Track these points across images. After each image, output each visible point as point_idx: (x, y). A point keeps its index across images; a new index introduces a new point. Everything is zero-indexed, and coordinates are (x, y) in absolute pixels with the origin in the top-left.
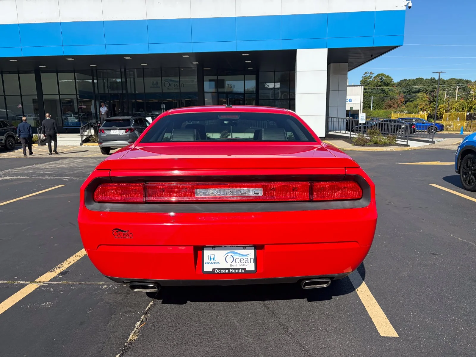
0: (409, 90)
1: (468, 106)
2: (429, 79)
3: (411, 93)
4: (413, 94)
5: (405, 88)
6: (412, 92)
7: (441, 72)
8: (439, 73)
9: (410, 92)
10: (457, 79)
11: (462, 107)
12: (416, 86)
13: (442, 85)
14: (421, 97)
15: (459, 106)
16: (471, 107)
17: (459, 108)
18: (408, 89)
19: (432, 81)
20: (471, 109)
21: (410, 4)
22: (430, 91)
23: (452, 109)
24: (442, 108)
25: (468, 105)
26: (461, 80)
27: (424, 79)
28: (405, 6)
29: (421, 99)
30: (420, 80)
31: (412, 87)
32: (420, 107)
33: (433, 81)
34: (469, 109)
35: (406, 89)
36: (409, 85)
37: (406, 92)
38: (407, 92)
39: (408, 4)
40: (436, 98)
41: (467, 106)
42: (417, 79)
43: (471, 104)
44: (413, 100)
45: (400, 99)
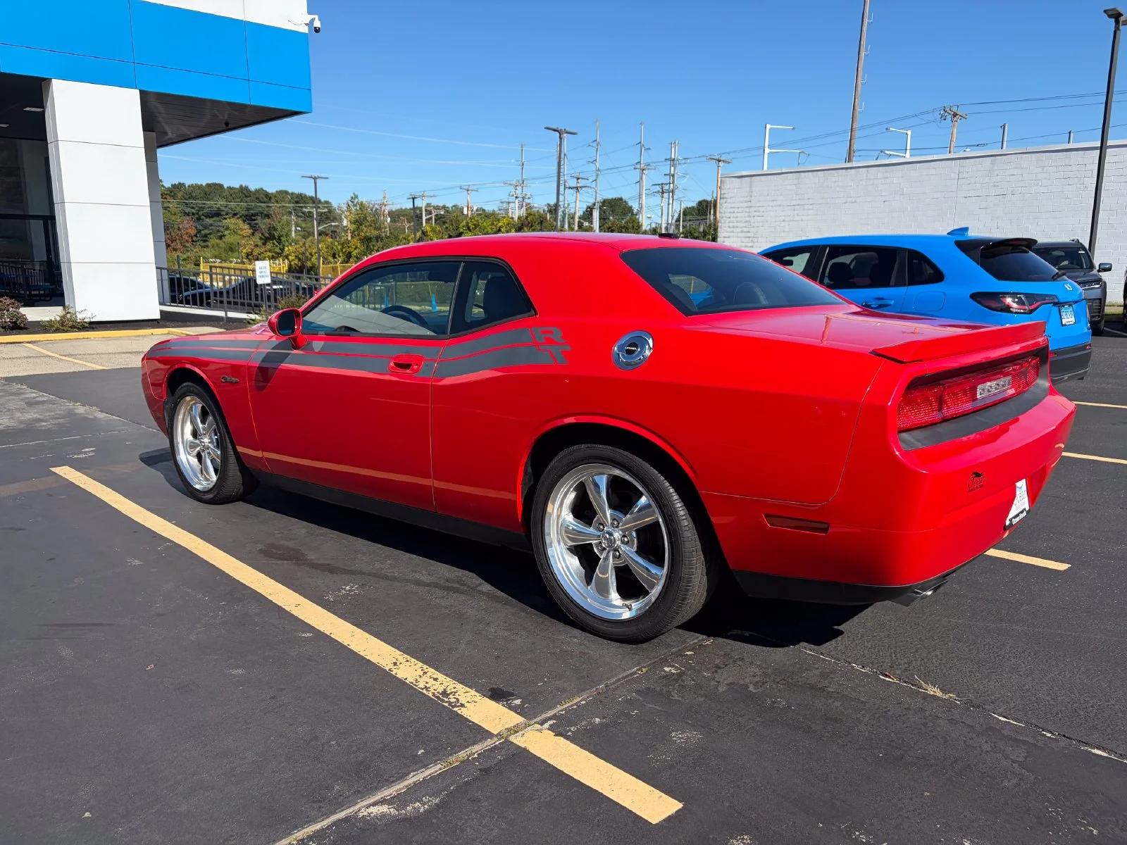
0: (196, 209)
1: (344, 250)
2: (235, 189)
3: (202, 217)
4: (208, 220)
5: (186, 204)
6: (203, 215)
7: (319, 177)
8: (315, 179)
9: (201, 213)
10: (292, 194)
11: (332, 252)
12: (209, 200)
13: (264, 203)
14: (232, 227)
15: (326, 250)
16: (350, 253)
17: (325, 254)
18: (193, 208)
19: (242, 192)
20: (351, 256)
21: (317, 24)
22: (243, 215)
23: (312, 256)
24: (293, 254)
25: (343, 248)
26: (301, 195)
27: (225, 187)
28: (306, 24)
29: (234, 231)
30: (215, 188)
31: (204, 204)
32: (245, 251)
33: (245, 192)
34: (347, 257)
35: (189, 207)
36: (195, 198)
37: (189, 213)
38: (193, 214)
39: (312, 20)
40: (274, 230)
41: (342, 251)
42: (208, 185)
43: (349, 247)
44: (210, 234)
45: (187, 229)
